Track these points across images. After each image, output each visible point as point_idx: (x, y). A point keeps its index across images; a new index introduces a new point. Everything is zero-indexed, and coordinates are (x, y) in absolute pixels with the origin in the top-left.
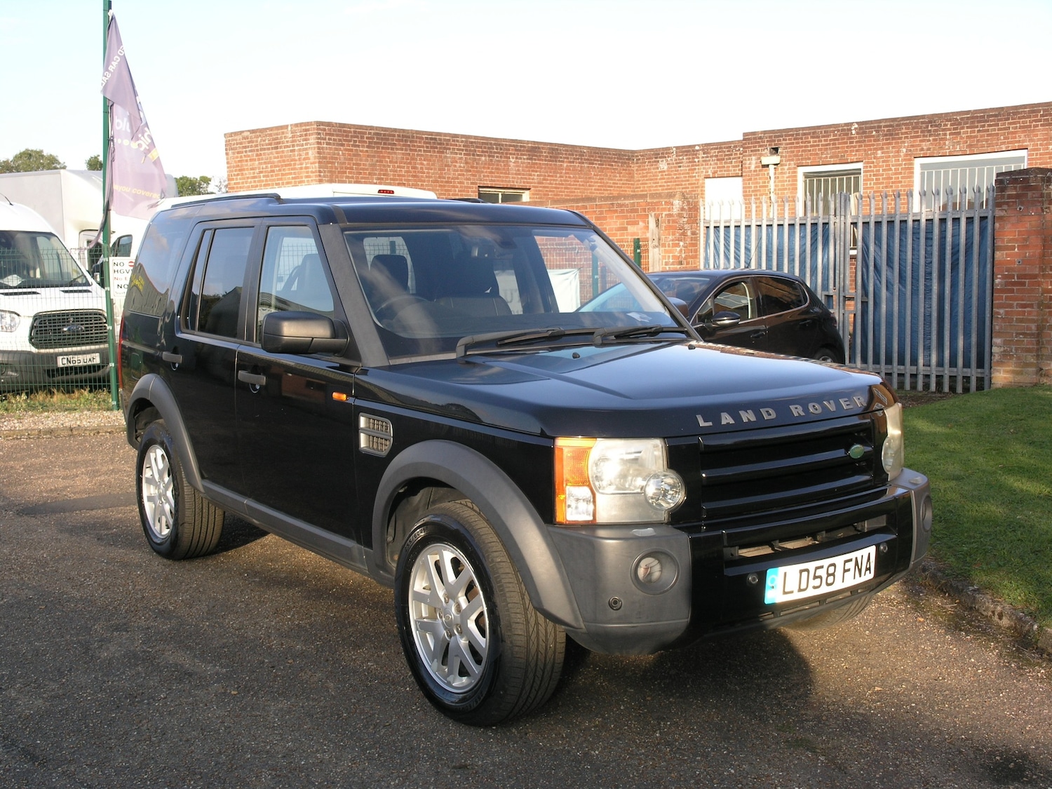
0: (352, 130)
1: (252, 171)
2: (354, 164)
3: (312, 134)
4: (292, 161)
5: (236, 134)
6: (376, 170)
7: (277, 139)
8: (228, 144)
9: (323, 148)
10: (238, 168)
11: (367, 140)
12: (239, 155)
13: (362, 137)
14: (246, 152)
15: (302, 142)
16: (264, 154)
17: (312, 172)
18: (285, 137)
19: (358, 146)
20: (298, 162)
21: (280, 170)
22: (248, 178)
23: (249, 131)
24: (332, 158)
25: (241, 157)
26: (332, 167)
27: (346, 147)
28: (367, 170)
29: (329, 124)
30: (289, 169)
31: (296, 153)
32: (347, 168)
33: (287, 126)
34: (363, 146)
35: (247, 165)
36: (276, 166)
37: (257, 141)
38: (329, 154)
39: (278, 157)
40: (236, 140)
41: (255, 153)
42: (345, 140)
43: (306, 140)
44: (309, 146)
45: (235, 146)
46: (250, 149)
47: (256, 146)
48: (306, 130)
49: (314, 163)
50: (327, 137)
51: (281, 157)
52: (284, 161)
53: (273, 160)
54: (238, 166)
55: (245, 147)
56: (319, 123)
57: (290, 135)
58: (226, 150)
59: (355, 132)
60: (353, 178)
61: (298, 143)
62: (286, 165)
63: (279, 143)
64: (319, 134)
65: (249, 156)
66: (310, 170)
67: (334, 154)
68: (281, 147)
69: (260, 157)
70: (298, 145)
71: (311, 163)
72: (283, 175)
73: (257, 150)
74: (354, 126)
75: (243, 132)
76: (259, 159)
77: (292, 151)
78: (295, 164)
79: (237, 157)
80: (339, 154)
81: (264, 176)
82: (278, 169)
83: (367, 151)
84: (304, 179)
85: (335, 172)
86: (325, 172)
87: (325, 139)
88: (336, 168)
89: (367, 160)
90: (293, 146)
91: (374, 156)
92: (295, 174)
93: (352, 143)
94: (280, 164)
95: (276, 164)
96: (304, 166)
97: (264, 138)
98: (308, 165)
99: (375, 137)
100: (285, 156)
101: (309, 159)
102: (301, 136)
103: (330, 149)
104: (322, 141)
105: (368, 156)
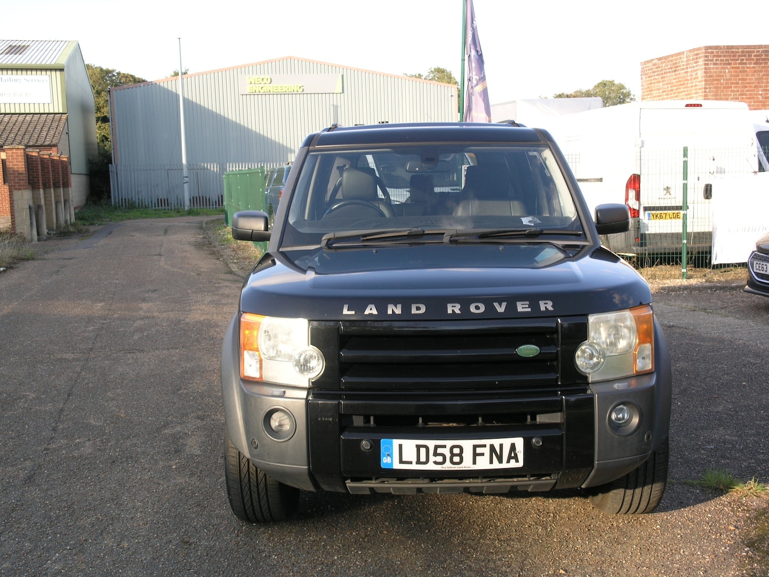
0: (740, 50)
1: (658, 91)
2: (739, 80)
3: (701, 57)
4: (685, 81)
5: (648, 62)
6: (762, 83)
7: (676, 63)
8: (643, 71)
9: (709, 68)
10: (648, 90)
11: (755, 58)
12: (650, 79)
13: (750, 56)
14: (654, 76)
15: (693, 65)
16: (667, 77)
17: (700, 89)
18: (682, 62)
19: (746, 64)
20: (690, 82)
21: (677, 89)
22: (655, 97)
23: (657, 59)
24: (718, 76)
25: (651, 80)
26: (717, 84)
27: (733, 66)
28: (753, 83)
29: (717, 47)
30: (683, 88)
31: (689, 74)
32: (732, 83)
33: (684, 52)
34: (750, 63)
35: (654, 87)
36: (674, 86)
37: (662, 67)
38: (715, 72)
39: (676, 79)
40: (648, 67)
41: (660, 76)
42: (732, 60)
43: (696, 62)
44: (698, 68)
45: (648, 72)
46: (657, 73)
47: (662, 70)
48: (697, 54)
49: (701, 81)
50: (715, 59)
51: (678, 78)
52: (680, 81)
53: (672, 81)
54: (649, 88)
55: (654, 72)
56: (707, 48)
57: (685, 60)
58: (641, 75)
59: (743, 52)
60: (738, 91)
61: (691, 65)
62: (681, 85)
63: (677, 67)
64: (707, 56)
65: (656, 79)
66: (698, 87)
67: (721, 72)
68: (678, 70)
69: (664, 79)
70: (690, 67)
71: (699, 82)
72: (679, 93)
73: (662, 74)
74: (742, 47)
75: (652, 60)
76: (663, 81)
77: (686, 72)
78: (687, 83)
79: (648, 81)
80: (725, 72)
81: (666, 95)
82: (675, 88)
83: (754, 67)
84: (693, 95)
85: (720, 88)
86: (710, 88)
87: (712, 60)
88: (721, 84)
89: (754, 75)
90: (687, 68)
91: (761, 71)
92: (687, 91)
93: (739, 61)
94: (677, 84)
95: (674, 84)
96: (694, 84)
97: (667, 64)
98: (697, 84)
99: (763, 54)
100: (681, 77)
101: (697, 78)
102: (693, 59)
103: (717, 68)
104: (709, 62)
105: (755, 71)
